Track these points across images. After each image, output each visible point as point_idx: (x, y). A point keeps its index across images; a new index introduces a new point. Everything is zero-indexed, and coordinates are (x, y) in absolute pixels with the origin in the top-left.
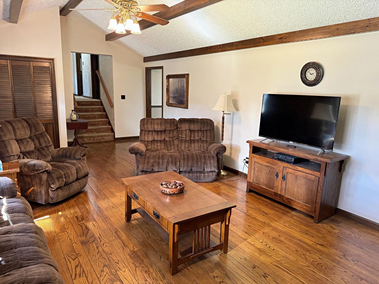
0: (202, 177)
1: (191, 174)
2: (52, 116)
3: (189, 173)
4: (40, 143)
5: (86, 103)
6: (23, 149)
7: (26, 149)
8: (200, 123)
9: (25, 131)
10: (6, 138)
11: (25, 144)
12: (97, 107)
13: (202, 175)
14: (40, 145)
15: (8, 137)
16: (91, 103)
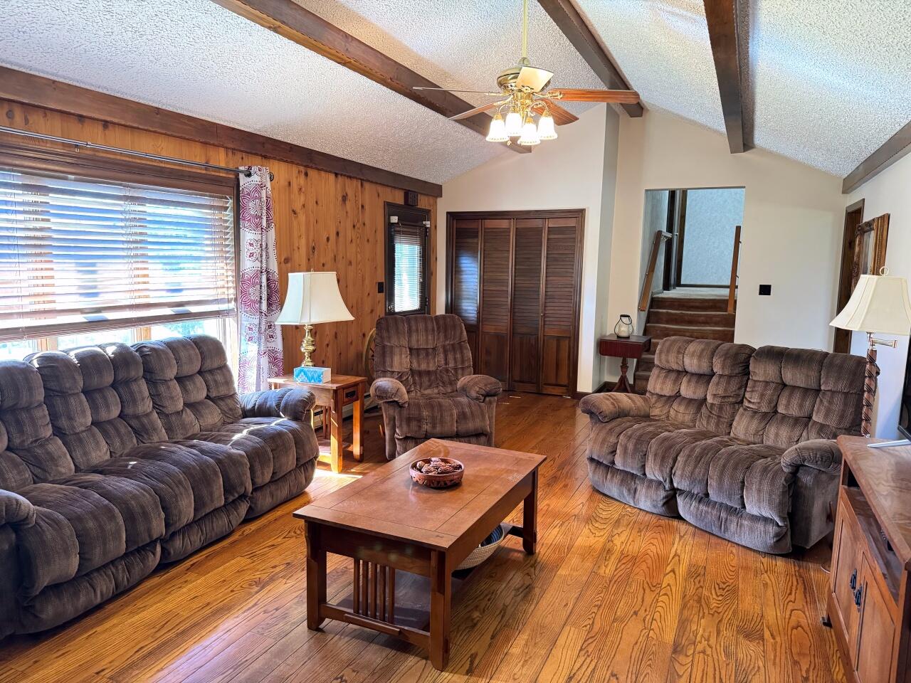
0: (733, 527)
1: (703, 507)
2: (569, 324)
3: (700, 502)
4: (446, 360)
5: (697, 304)
6: (415, 366)
7: (419, 366)
8: (815, 367)
9: (427, 336)
10: (390, 342)
11: (421, 357)
12: (719, 315)
13: (735, 519)
14: (446, 364)
15: (394, 341)
16: (711, 304)
